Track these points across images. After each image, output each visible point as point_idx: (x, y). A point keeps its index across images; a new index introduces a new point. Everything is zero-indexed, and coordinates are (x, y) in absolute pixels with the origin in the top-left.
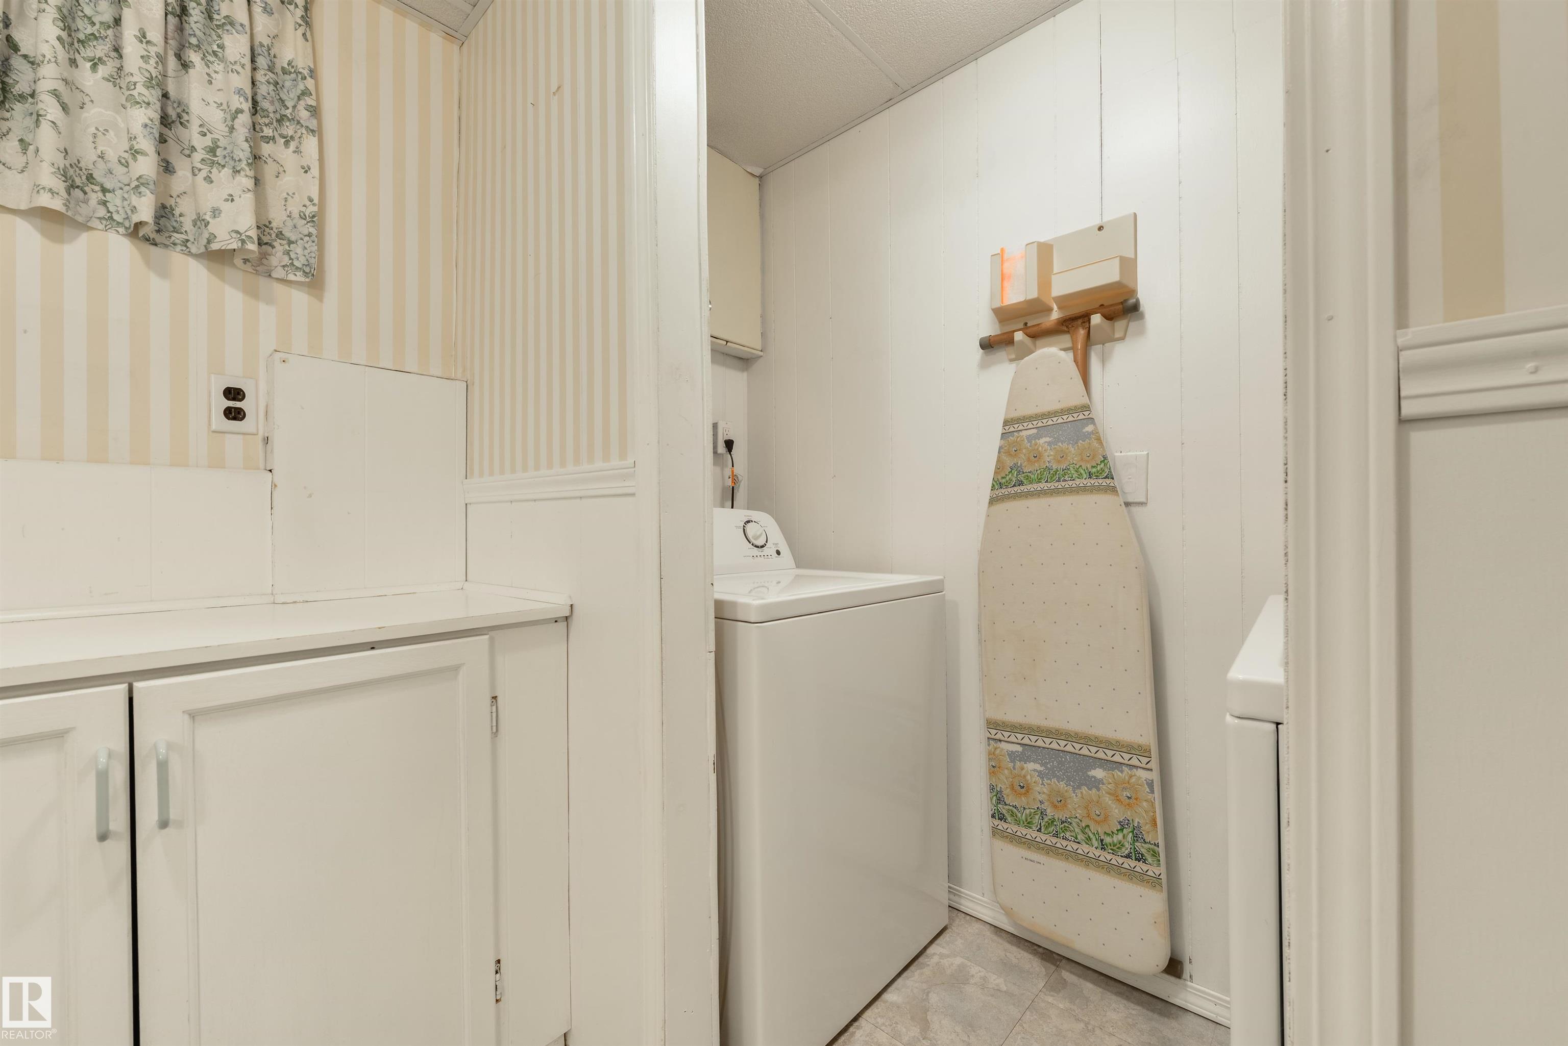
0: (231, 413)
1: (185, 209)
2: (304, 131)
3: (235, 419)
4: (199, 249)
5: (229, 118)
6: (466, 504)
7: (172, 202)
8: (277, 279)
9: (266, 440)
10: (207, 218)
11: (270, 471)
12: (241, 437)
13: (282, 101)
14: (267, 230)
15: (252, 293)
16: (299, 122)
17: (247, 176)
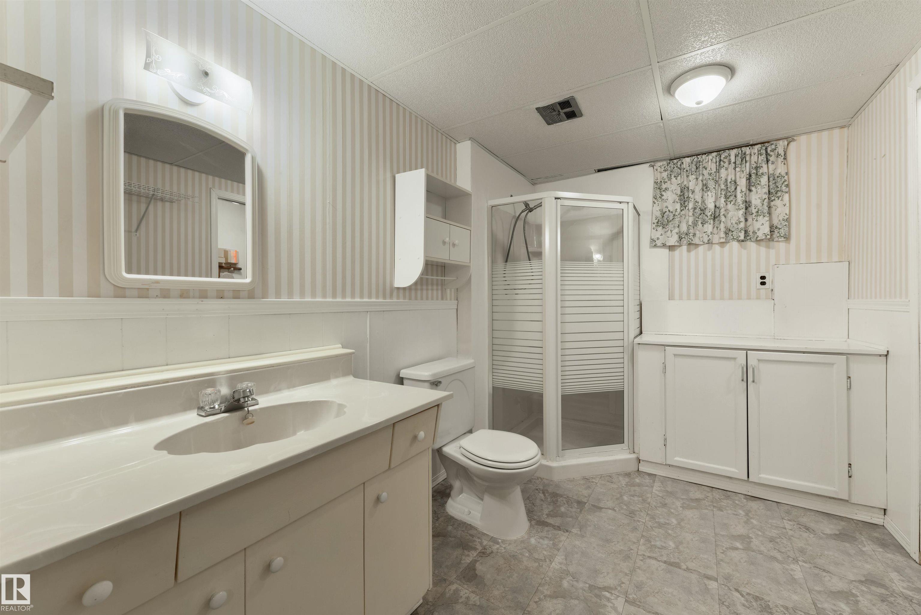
0: (762, 283)
1: (751, 229)
2: (784, 193)
3: (763, 285)
4: (754, 240)
5: (762, 201)
6: (848, 309)
7: (747, 229)
8: (775, 241)
9: (772, 290)
10: (756, 231)
11: (773, 300)
12: (765, 290)
13: (777, 186)
14: (772, 227)
15: (768, 247)
16: (782, 191)
17: (767, 217)
